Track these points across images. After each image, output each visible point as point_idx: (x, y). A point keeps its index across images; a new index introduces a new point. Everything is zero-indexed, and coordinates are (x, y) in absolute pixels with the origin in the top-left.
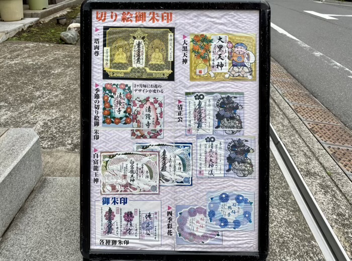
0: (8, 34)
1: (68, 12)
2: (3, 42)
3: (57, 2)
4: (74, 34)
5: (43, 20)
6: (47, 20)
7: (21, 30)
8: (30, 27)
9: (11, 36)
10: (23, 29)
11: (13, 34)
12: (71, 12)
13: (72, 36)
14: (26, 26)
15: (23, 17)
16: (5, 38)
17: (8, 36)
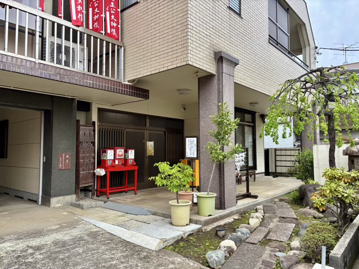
0: (166, 242)
1: (235, 219)
2: (160, 250)
3: (226, 207)
4: (220, 256)
5: (205, 227)
6: (209, 228)
7: (180, 238)
8: (190, 235)
9: (169, 245)
10: (182, 237)
11: (172, 242)
12: (239, 219)
13: (217, 259)
14: (186, 235)
15: (188, 223)
16: (162, 246)
17: (166, 244)
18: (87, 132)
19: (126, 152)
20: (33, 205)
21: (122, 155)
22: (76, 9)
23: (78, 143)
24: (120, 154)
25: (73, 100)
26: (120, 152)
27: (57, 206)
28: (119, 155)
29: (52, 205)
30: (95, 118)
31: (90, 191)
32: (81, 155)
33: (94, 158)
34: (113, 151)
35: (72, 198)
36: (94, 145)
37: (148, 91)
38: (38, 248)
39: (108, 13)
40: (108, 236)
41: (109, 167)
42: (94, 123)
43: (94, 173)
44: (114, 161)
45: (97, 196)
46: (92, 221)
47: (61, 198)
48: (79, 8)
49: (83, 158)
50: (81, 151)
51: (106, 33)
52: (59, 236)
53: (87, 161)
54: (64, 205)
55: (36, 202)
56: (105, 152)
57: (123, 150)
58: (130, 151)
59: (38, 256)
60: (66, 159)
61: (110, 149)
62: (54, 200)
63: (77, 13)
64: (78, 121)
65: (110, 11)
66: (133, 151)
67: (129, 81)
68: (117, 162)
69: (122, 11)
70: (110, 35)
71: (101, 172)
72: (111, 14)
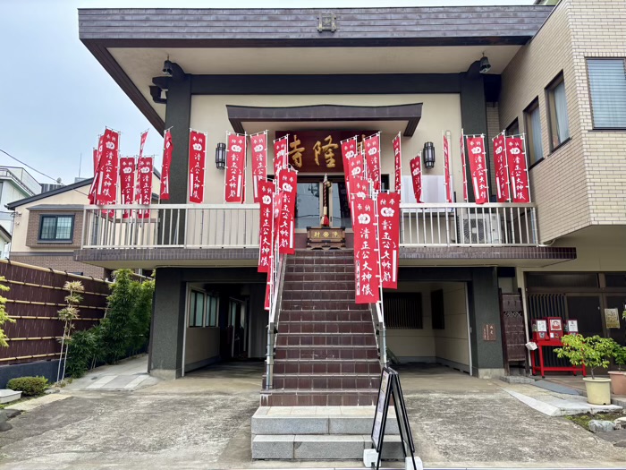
0: (564, 411)
2: (556, 416)
4: (604, 424)
7: (586, 412)
8: (602, 413)
10: (590, 413)
11: (573, 413)
14: (596, 412)
15: (607, 403)
16: (559, 413)
17: (564, 413)
18: (512, 301)
19: (564, 323)
20: (465, 376)
21: (558, 327)
22: (479, 188)
23: (502, 313)
24: (556, 325)
25: (492, 268)
26: (556, 323)
27: (485, 377)
28: (554, 327)
29: (481, 377)
30: (521, 283)
31: (524, 367)
32: (506, 326)
33: (524, 330)
34: (545, 322)
35: (501, 372)
36: (522, 315)
37: (575, 249)
38: (456, 399)
39: (513, 178)
40: (518, 402)
41: (541, 340)
42: (520, 290)
43: (526, 348)
44: (548, 333)
45: (533, 375)
46: (510, 392)
47: (489, 370)
48: (482, 186)
49: (510, 329)
50: (506, 322)
51: (513, 200)
52: (477, 397)
53: (515, 332)
54: (493, 378)
55: (468, 373)
56: (535, 323)
57: (559, 321)
58: (570, 322)
59: (455, 402)
60: (490, 330)
61: (541, 319)
62: (482, 371)
63: (480, 191)
64: (500, 290)
65: (515, 175)
66: (575, 322)
67: (545, 243)
68: (552, 335)
69: (530, 169)
70: (517, 200)
71: (533, 346)
72: (516, 179)
